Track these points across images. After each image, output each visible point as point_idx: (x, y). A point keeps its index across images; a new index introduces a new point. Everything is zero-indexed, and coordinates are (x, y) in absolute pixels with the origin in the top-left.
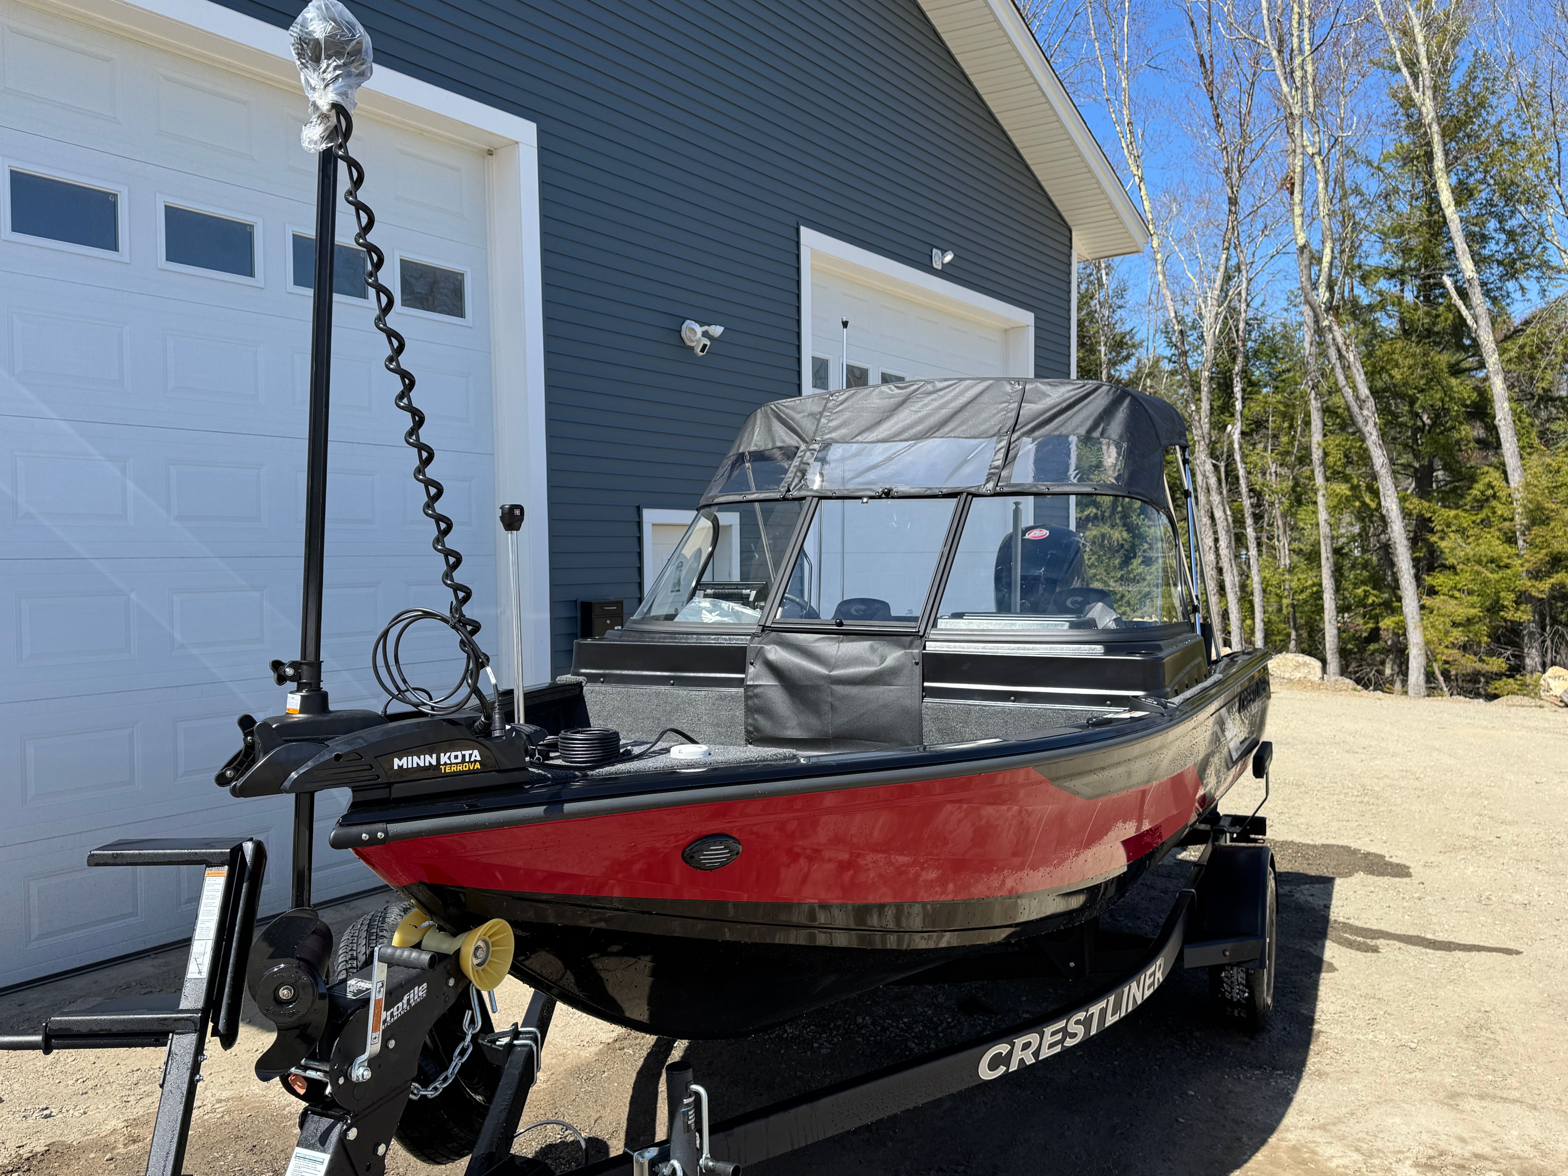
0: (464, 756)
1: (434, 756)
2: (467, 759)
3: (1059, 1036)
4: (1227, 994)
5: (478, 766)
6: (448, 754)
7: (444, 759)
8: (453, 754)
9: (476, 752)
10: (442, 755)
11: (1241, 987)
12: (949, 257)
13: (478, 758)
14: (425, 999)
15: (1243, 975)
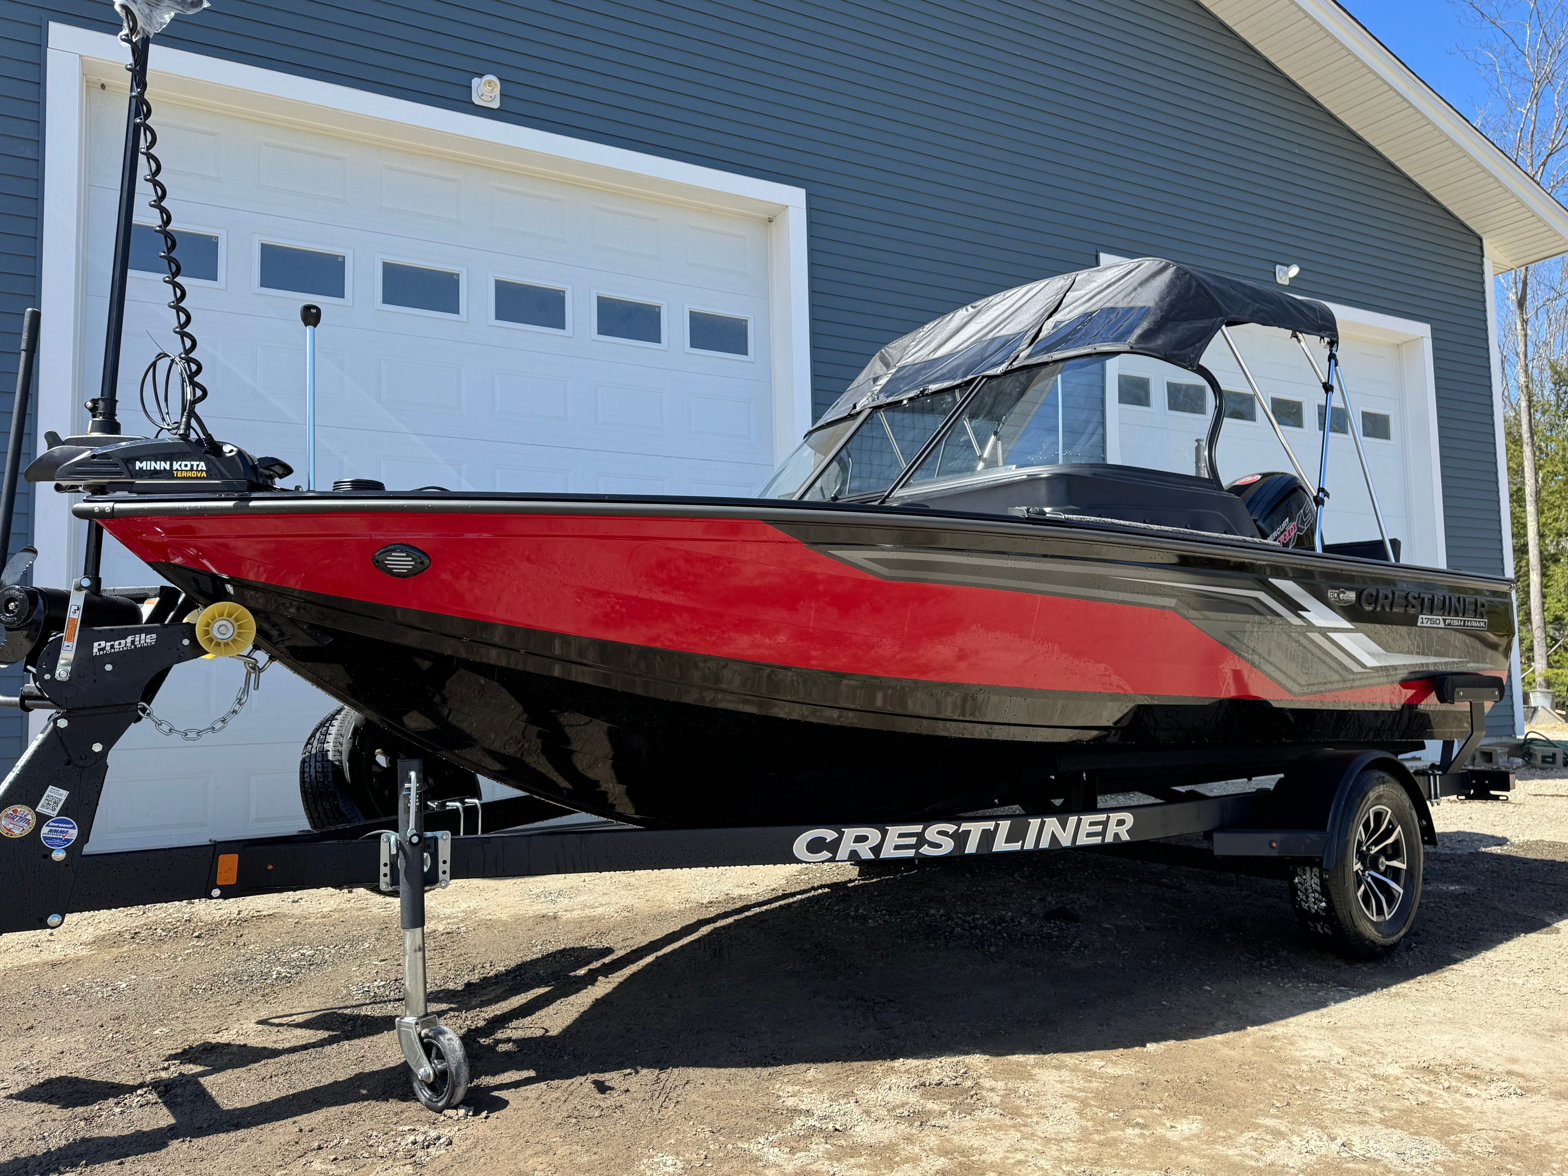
0: (192, 466)
1: (168, 463)
2: (195, 468)
3: (913, 841)
4: (1303, 903)
5: (204, 474)
6: (179, 463)
7: (176, 466)
8: (184, 463)
9: (202, 464)
10: (175, 463)
11: (1317, 895)
12: (1294, 271)
13: (204, 468)
14: (152, 646)
15: (1317, 880)
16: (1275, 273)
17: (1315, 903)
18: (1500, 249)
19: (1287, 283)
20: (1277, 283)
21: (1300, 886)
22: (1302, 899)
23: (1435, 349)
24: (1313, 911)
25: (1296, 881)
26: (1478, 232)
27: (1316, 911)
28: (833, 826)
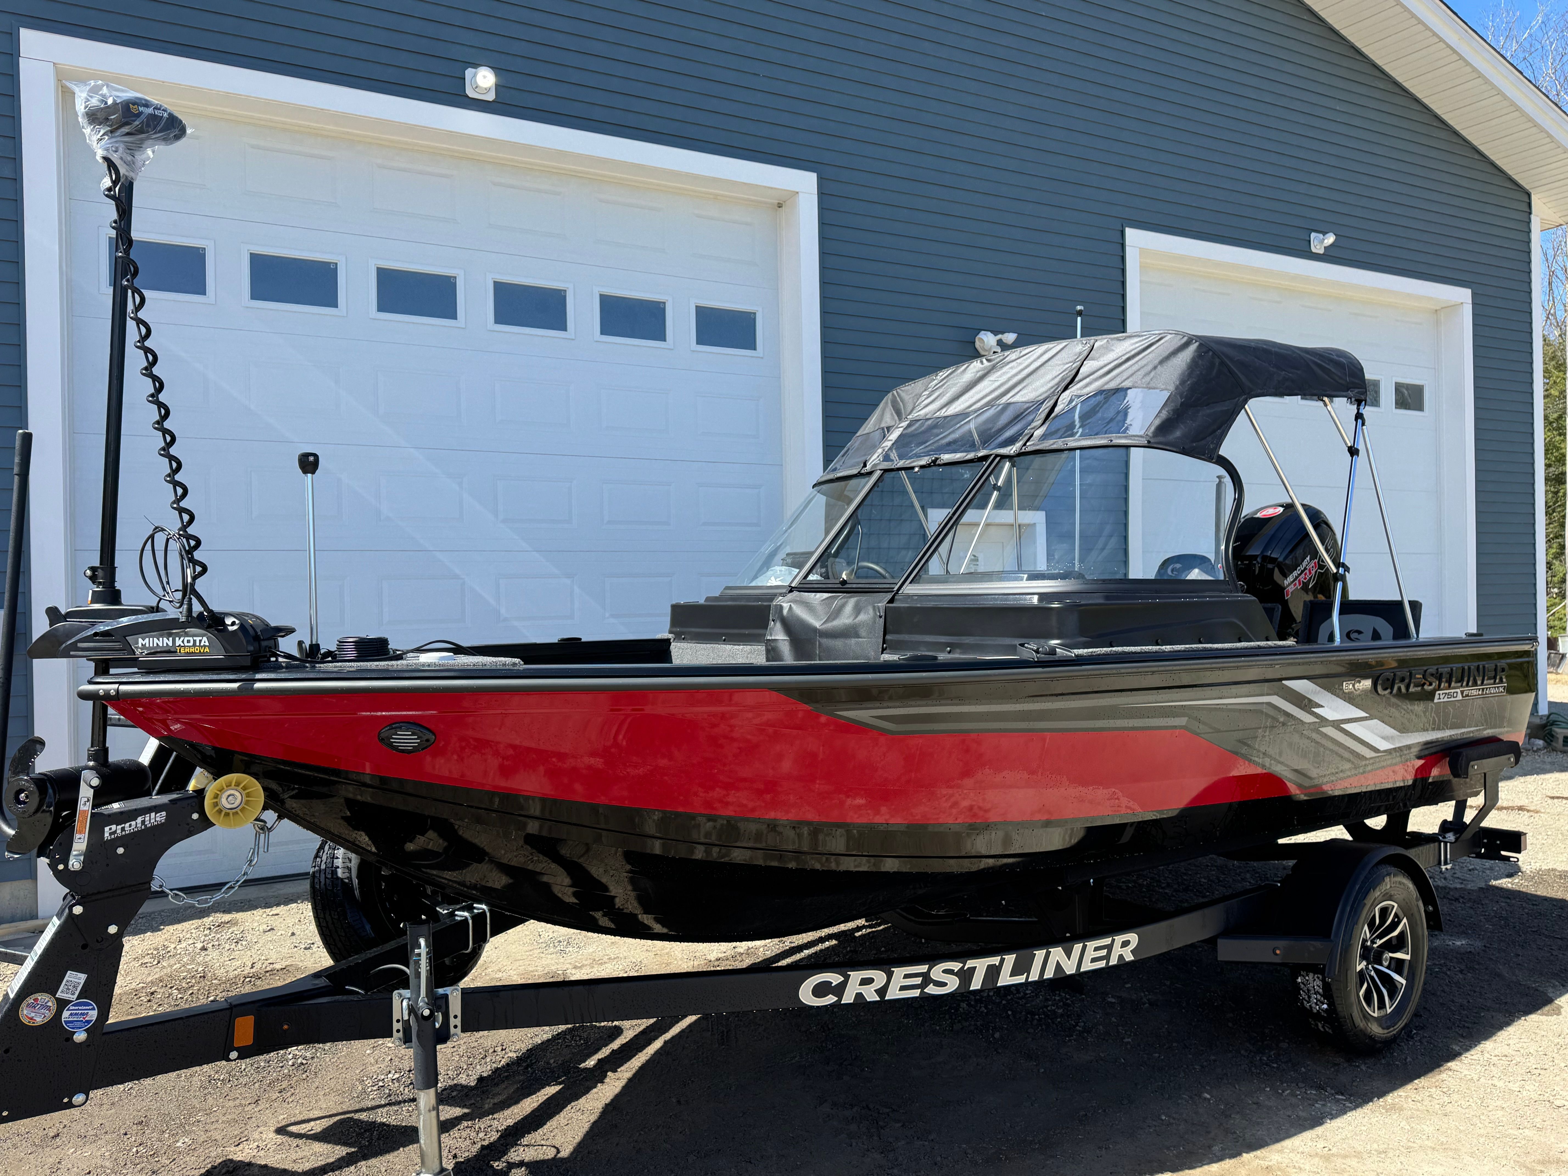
0: (195, 641)
1: (171, 639)
2: (198, 644)
3: (918, 981)
4: (1305, 1002)
5: (207, 650)
6: (182, 639)
7: (178, 642)
8: (187, 639)
9: (205, 639)
10: (177, 639)
11: (1319, 997)
12: (1330, 239)
13: (207, 644)
14: (162, 824)
15: (1320, 983)
16: (1310, 241)
17: (1316, 1004)
18: (1549, 205)
19: (1322, 251)
20: (1312, 252)
21: (1302, 986)
22: (1304, 999)
23: (1474, 315)
24: (1315, 1011)
25: (1299, 980)
26: (1527, 187)
27: (1318, 1011)
28: (839, 970)
